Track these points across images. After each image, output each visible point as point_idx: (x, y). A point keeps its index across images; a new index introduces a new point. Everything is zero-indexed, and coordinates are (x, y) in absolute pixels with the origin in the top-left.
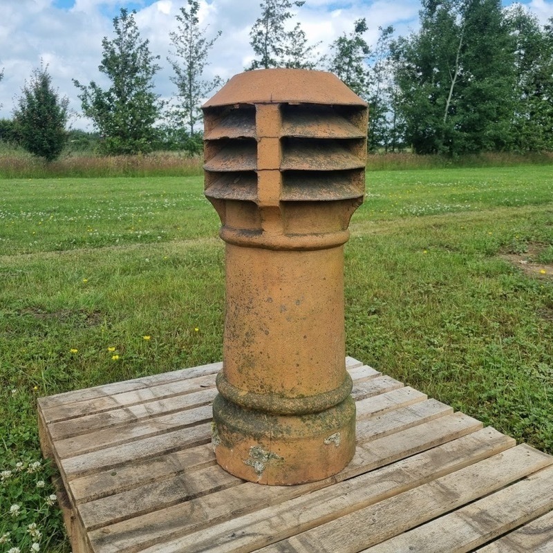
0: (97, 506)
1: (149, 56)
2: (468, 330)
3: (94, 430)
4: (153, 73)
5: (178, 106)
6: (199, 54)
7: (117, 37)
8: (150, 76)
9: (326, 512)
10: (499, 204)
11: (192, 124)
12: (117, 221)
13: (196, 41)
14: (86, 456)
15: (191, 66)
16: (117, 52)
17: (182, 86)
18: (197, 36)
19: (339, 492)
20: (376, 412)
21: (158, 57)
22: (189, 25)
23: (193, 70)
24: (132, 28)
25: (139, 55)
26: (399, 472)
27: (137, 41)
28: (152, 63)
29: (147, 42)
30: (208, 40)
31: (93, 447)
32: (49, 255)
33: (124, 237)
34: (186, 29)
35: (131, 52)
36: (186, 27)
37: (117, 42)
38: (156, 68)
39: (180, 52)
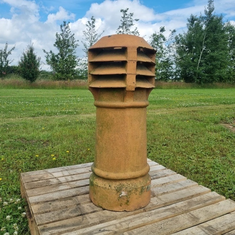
0: (43, 216)
1: (74, 40)
2: (206, 153)
3: (43, 186)
4: (76, 47)
5: (86, 61)
6: (95, 39)
7: (62, 32)
8: (74, 48)
9: (140, 223)
10: (221, 103)
12: (58, 106)
13: (94, 35)
14: (39, 196)
15: (91, 45)
16: (62, 38)
18: (94, 33)
19: (147, 215)
20: (164, 184)
21: (78, 41)
22: (91, 28)
24: (68, 29)
25: (70, 40)
26: (173, 208)
27: (70, 34)
28: (75, 43)
29: (74, 34)
30: (99, 34)
31: (42, 193)
32: (29, 118)
33: (60, 112)
34: (90, 30)
35: (67, 39)
36: (89, 29)
37: (62, 35)
38: (77, 45)
39: (87, 39)
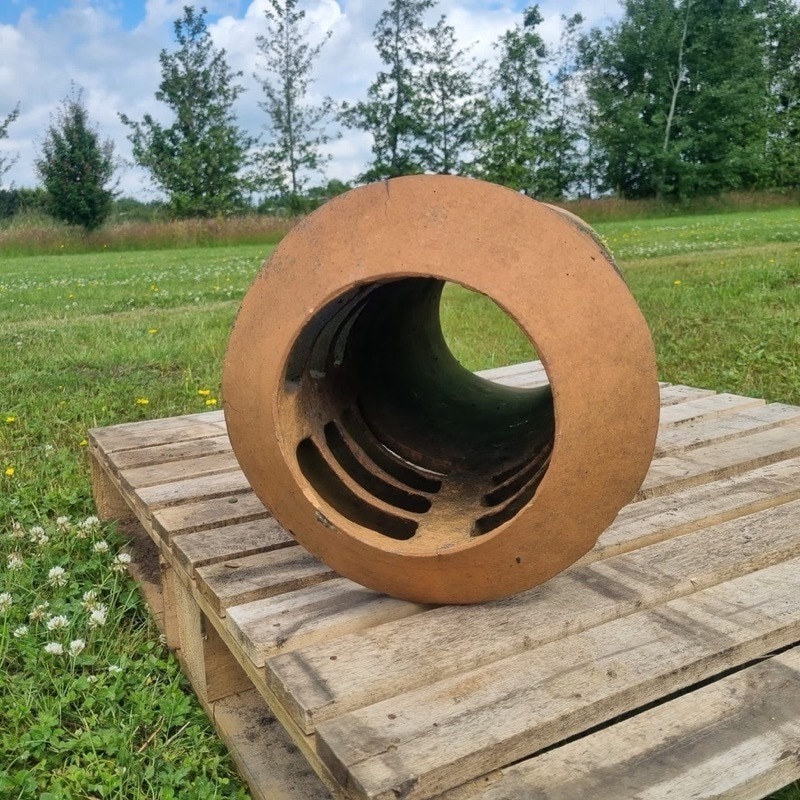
0: (209, 537)
1: (228, 73)
3: (190, 458)
4: (235, 97)
5: (273, 145)
6: (300, 66)
7: (181, 48)
8: (229, 102)
10: (769, 240)
11: (293, 169)
12: (193, 282)
13: (295, 48)
14: (180, 483)
15: (289, 86)
16: (181, 69)
17: (277, 114)
18: (295, 41)
20: (682, 422)
21: (240, 73)
22: (284, 25)
23: (292, 91)
24: (203, 35)
25: (212, 74)
26: (763, 481)
27: (210, 53)
28: (231, 84)
29: (223, 52)
30: (313, 46)
31: (189, 474)
32: (94, 318)
33: (206, 295)
34: (280, 31)
35: (201, 69)
36: (279, 28)
37: (181, 56)
38: (238, 90)
39: (273, 64)
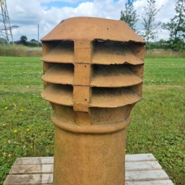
1: (136, 16)
4: (136, 21)
5: (143, 33)
6: (154, 14)
7: (126, 10)
8: (135, 23)
11: (148, 39)
13: (153, 9)
15: (150, 18)
16: (125, 15)
17: (146, 26)
18: (154, 8)
21: (139, 16)
22: (151, 4)
23: (151, 20)
24: (131, 6)
25: (132, 16)
27: (132, 11)
28: (136, 18)
29: (136, 11)
30: (158, 9)
34: (150, 6)
35: (130, 15)
36: (150, 5)
37: (126, 12)
38: (138, 19)
39: (147, 14)
